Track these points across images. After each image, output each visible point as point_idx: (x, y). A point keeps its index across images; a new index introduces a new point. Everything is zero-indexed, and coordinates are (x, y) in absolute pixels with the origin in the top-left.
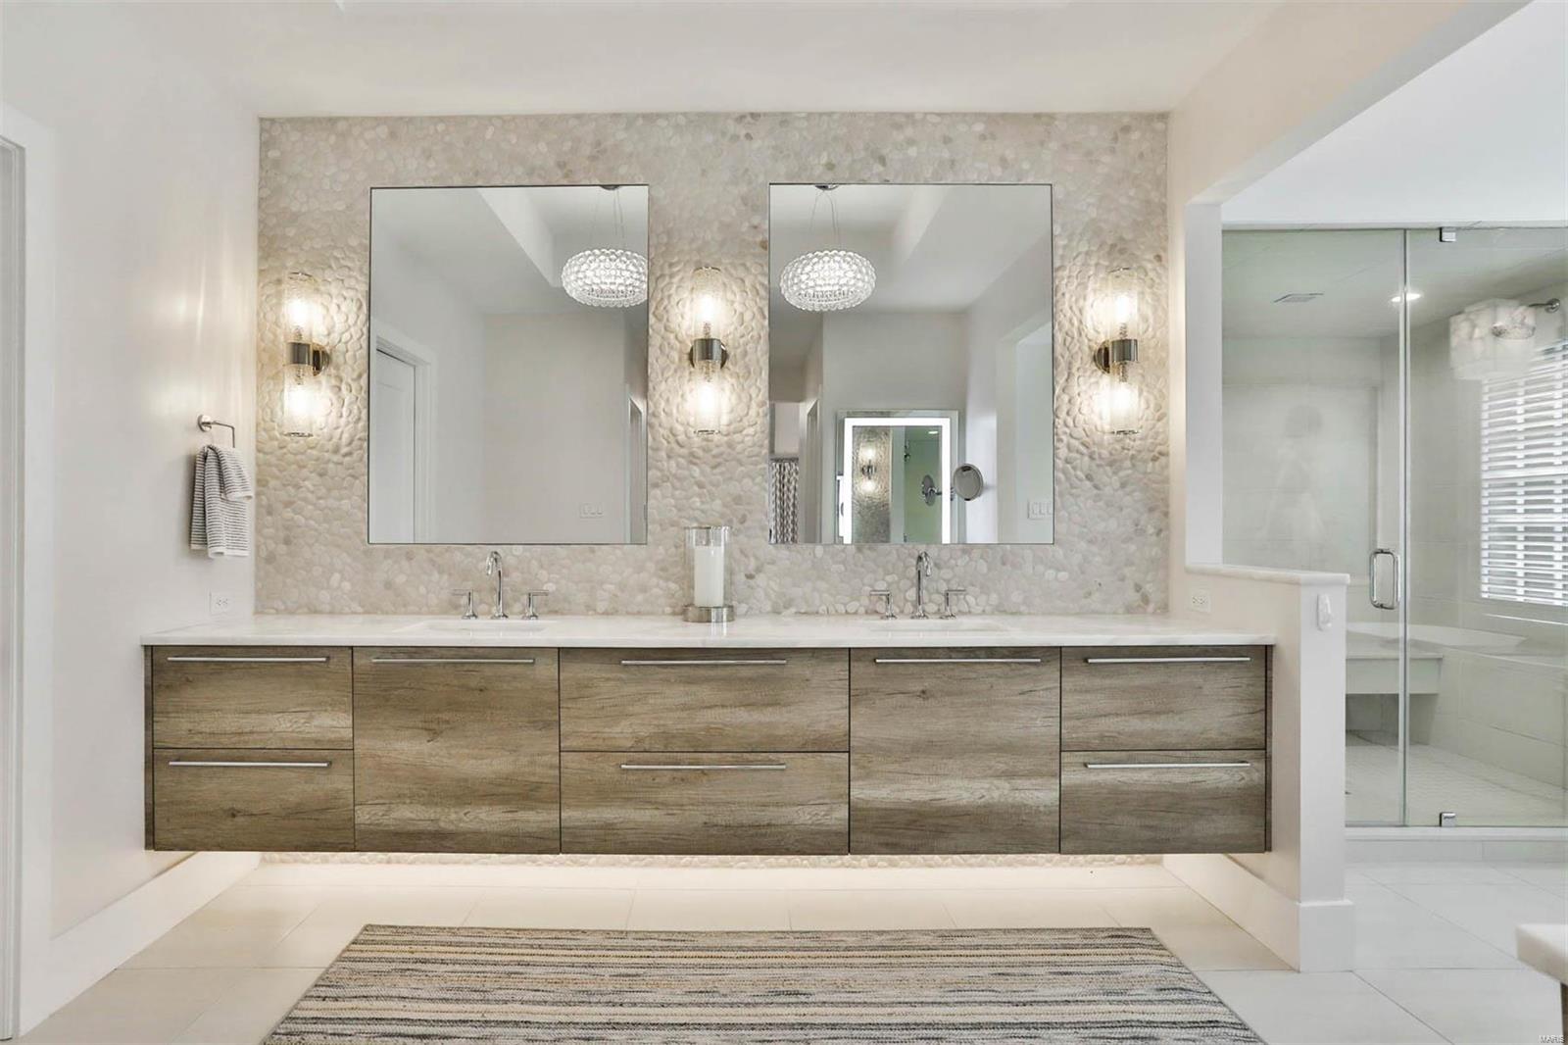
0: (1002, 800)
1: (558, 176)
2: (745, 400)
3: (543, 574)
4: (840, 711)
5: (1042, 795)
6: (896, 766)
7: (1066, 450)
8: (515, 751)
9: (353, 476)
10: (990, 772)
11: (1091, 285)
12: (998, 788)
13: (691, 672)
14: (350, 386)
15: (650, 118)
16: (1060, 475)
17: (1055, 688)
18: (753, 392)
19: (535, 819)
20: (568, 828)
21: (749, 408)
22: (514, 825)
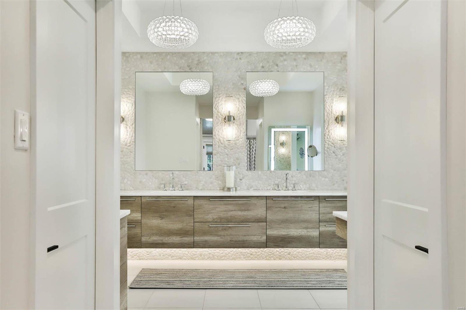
0: (305, 234)
1: (188, 70)
2: (239, 132)
3: (184, 179)
4: (264, 212)
5: (315, 233)
6: (278, 226)
7: (327, 145)
8: (182, 222)
9: (131, 152)
10: (301, 227)
11: (335, 99)
12: (304, 231)
13: (227, 202)
14: (130, 127)
15: (213, 53)
16: (326, 152)
17: (318, 206)
18: (242, 129)
19: (188, 239)
20: (196, 242)
21: (241, 133)
22: (182, 241)
